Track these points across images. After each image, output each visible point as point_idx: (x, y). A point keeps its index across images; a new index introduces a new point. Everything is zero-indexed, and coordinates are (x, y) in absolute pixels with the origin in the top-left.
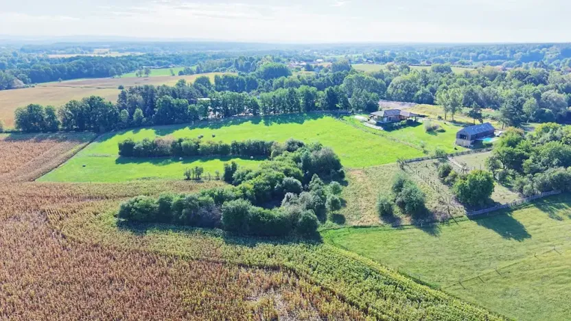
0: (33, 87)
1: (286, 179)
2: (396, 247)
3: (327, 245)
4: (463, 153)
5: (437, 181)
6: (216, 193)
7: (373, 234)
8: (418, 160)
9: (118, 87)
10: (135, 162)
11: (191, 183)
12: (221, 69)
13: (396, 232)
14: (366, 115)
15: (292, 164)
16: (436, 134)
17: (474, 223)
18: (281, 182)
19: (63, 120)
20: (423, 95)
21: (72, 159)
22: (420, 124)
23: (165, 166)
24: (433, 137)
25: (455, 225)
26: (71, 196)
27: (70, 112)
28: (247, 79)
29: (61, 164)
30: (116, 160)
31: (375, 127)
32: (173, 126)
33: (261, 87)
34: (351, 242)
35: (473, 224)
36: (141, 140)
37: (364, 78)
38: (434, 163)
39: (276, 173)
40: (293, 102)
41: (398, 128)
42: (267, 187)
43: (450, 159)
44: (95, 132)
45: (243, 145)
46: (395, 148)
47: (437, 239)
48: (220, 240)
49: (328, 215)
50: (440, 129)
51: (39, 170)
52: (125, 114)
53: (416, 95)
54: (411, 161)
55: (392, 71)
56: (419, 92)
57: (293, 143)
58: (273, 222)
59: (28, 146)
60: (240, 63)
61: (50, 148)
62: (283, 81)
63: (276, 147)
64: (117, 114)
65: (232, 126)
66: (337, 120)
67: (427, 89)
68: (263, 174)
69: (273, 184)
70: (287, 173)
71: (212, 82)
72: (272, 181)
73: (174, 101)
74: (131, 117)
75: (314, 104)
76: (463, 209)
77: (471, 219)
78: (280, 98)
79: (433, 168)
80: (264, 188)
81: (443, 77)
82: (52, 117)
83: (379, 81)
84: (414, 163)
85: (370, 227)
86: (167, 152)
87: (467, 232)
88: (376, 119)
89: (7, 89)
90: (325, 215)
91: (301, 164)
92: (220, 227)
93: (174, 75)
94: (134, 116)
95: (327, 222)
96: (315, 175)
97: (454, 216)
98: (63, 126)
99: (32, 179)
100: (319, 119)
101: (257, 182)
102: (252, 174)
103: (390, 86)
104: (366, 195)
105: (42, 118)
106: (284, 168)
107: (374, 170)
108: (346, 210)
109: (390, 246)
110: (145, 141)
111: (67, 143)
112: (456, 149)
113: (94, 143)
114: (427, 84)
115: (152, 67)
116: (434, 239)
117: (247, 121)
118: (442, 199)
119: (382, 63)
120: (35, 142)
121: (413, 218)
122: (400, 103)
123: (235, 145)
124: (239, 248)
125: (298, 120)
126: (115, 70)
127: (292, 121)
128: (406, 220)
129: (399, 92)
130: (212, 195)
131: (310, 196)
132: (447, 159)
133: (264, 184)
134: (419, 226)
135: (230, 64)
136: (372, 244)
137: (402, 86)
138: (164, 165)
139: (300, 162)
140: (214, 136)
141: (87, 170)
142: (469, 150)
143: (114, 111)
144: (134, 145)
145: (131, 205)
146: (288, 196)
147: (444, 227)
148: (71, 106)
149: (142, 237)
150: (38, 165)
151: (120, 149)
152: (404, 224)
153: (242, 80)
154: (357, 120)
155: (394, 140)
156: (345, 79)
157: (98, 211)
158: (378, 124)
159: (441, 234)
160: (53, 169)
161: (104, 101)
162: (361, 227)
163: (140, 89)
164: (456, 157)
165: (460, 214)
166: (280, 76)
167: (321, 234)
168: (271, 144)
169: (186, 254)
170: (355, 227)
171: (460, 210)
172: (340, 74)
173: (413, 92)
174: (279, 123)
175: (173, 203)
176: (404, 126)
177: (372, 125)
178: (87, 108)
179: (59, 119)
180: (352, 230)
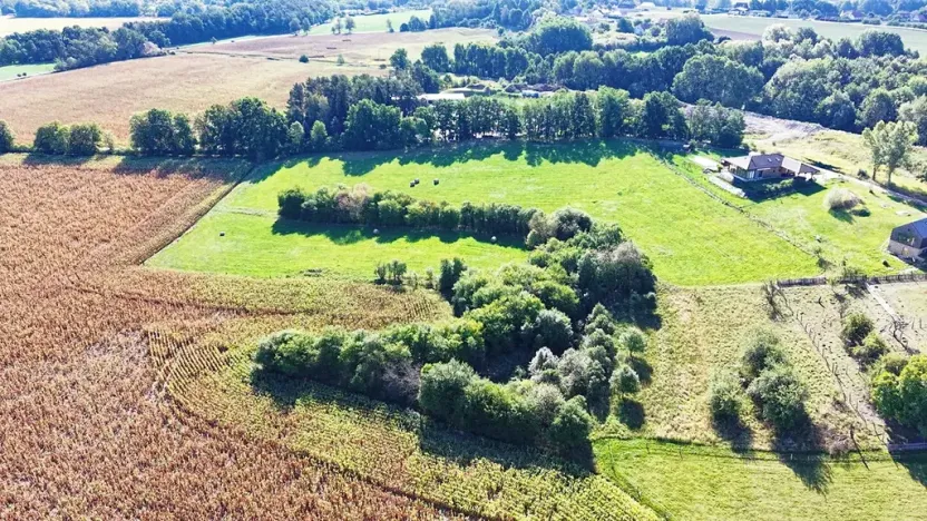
0: (173, 54)
1: (544, 313)
2: (733, 503)
3: (599, 483)
4: (899, 279)
5: (838, 345)
6: (416, 338)
7: (692, 462)
8: (803, 283)
9: (299, 57)
10: (302, 232)
11: (383, 293)
12: (471, 20)
13: (738, 464)
14: (717, 157)
15: (559, 276)
16: (849, 220)
17: (904, 470)
18: (533, 320)
19: (202, 137)
20: (835, 107)
21: (206, 217)
22: (820, 188)
23: (350, 246)
24: (842, 225)
25: (860, 470)
26: (192, 302)
27: (210, 124)
28: (510, 53)
29: (189, 227)
30: (274, 226)
31: (730, 188)
32: (374, 155)
33: (532, 70)
34: (649, 476)
35: (898, 474)
36: (314, 192)
37: (723, 63)
38: (837, 296)
39: (528, 297)
40: (582, 119)
41: (774, 195)
42: (506, 328)
43: (871, 288)
44: (249, 159)
45: (481, 212)
46: (762, 245)
47: (819, 498)
48: (411, 439)
49: (615, 401)
50: (859, 207)
51: (154, 241)
52: (298, 128)
53: (820, 106)
54: (790, 284)
55: (782, 42)
56: (828, 100)
57: (568, 219)
58: (505, 418)
59: (145, 183)
60: (504, 10)
61: (178, 189)
62: (573, 59)
63: (538, 225)
64: (284, 130)
65: (471, 161)
66: (659, 162)
67: (845, 96)
68: (503, 298)
69: (518, 321)
70: (547, 297)
71: (451, 55)
72: (518, 314)
73: (377, 110)
74: (307, 135)
75: (621, 121)
76: (881, 431)
77: (896, 460)
78: (560, 110)
79: (832, 310)
80: (500, 329)
81: (881, 64)
82: (186, 131)
83: (751, 70)
84: (796, 288)
85: (689, 443)
86: (355, 217)
87: (883, 491)
88: (733, 171)
89: (134, 58)
90: (608, 403)
91: (576, 276)
92: (416, 407)
93: (392, 31)
94: (312, 132)
95: (608, 419)
96: (599, 305)
97: (862, 444)
98: (203, 144)
99: (140, 260)
100: (628, 157)
101: (489, 315)
102: (485, 291)
103: (772, 81)
104: (692, 360)
105: (171, 132)
106: (542, 285)
107: (715, 297)
108: (648, 390)
109: (722, 499)
110: (321, 193)
111: (204, 181)
112: (886, 264)
113: (245, 184)
114: (847, 83)
115: (360, 11)
116: (814, 496)
117: (497, 152)
118: (841, 398)
119: (764, 12)
120: (157, 178)
121: (777, 435)
122: (788, 122)
123: (467, 210)
124: (441, 464)
125: (590, 156)
126: (298, 21)
127: (577, 158)
128: (762, 438)
129: (788, 95)
130: (408, 341)
131: (582, 358)
132: (864, 288)
133: (502, 320)
134: (786, 460)
135: (487, 12)
136: (687, 488)
137: (796, 84)
138: (347, 243)
139: (575, 271)
140: (436, 183)
141: (227, 244)
142: (914, 269)
143: (279, 124)
144: (303, 201)
145: (275, 347)
146: (541, 356)
147: (838, 470)
148: (214, 114)
149: (287, 413)
150: (156, 228)
151: (280, 205)
152: (756, 446)
153: (501, 54)
154: (696, 167)
155: (764, 224)
156: (686, 64)
157: (227, 344)
158: (736, 183)
159: (830, 487)
160: (175, 238)
161: (264, 106)
162: (673, 441)
163: (324, 81)
164: (883, 286)
165: (874, 442)
166: (568, 50)
167: (595, 449)
168: (530, 215)
169: (351, 467)
170: (661, 440)
171: (875, 432)
172: (680, 52)
173: (816, 96)
174: (554, 161)
175: (343, 349)
176: (788, 191)
177: (723, 184)
178: (237, 118)
179: (197, 135)
180: (654, 446)
